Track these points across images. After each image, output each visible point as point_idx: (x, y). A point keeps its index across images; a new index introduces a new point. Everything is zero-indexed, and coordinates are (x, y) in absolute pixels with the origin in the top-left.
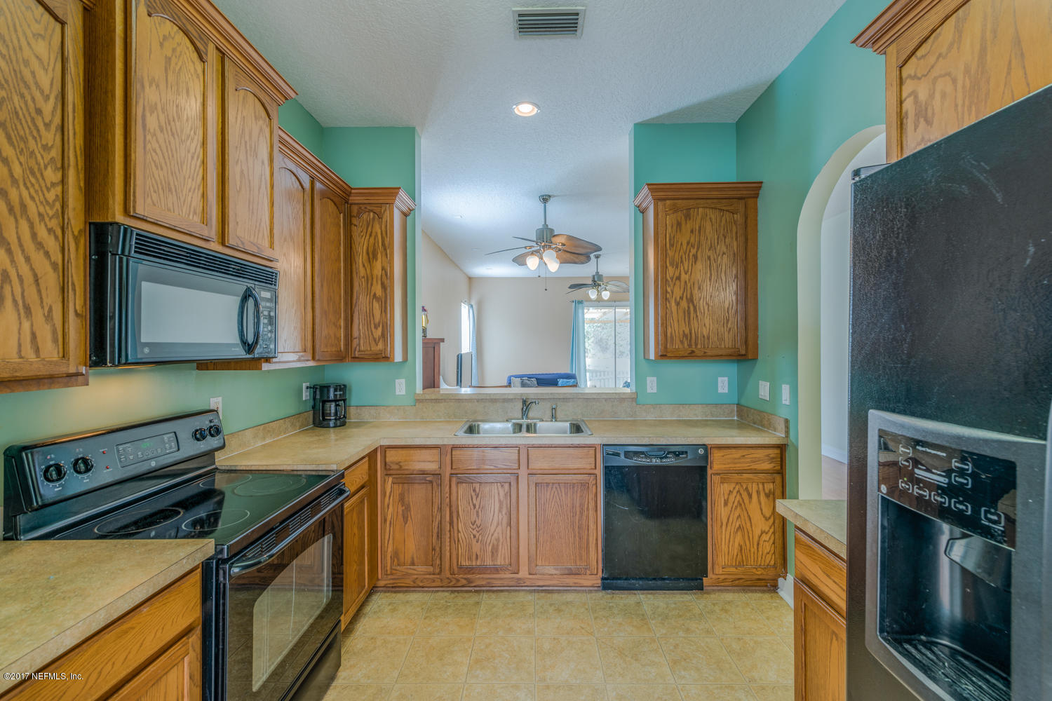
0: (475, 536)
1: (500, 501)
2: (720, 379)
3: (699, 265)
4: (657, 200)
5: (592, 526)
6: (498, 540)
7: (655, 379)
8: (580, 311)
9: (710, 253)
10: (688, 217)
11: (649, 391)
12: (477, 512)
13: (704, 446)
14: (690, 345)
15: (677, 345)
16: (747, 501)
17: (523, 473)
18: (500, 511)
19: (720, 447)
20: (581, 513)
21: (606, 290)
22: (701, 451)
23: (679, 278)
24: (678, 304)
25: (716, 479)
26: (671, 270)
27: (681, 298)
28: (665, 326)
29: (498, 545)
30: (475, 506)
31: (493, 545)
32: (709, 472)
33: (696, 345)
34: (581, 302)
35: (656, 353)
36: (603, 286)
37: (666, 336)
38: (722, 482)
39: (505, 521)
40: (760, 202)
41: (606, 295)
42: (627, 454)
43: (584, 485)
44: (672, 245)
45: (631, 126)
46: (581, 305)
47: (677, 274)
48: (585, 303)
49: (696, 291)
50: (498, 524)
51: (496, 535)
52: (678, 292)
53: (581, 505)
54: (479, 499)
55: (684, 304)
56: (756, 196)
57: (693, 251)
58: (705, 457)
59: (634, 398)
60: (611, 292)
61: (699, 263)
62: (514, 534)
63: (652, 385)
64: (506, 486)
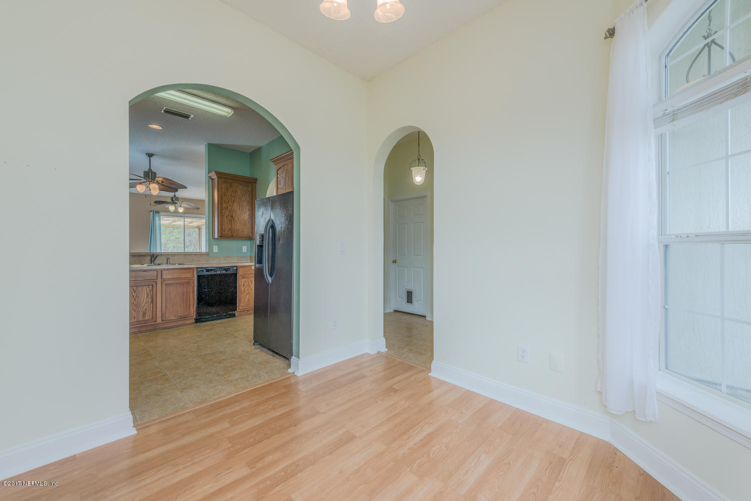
0: (133, 309)
1: (147, 293)
2: (244, 247)
3: (235, 204)
4: (218, 178)
5: (191, 299)
6: (146, 309)
7: (217, 247)
8: (157, 218)
9: (239, 200)
10: (231, 186)
11: (214, 251)
12: (135, 299)
13: (236, 266)
14: (231, 233)
15: (227, 233)
16: (251, 284)
17: (159, 280)
18: (147, 297)
19: (242, 267)
20: (187, 295)
21: (181, 206)
22: (235, 268)
23: (227, 208)
24: (227, 217)
25: (240, 277)
26: (224, 205)
27: (228, 215)
28: (222, 225)
29: (146, 312)
30: (133, 296)
31: (143, 312)
32: (238, 275)
33: (234, 232)
34: (158, 212)
35: (218, 235)
36: (178, 204)
37: (222, 229)
38: (242, 278)
39: (150, 300)
40: (257, 184)
41: (181, 210)
42: (208, 271)
43: (188, 283)
44: (224, 195)
45: (206, 143)
46: (157, 214)
47: (227, 206)
48: (161, 213)
49: (234, 214)
50: (146, 303)
51: (145, 307)
52: (227, 213)
53: (187, 292)
54: (136, 293)
55: (229, 218)
56: (256, 183)
57: (233, 199)
58: (237, 270)
59: (207, 254)
60: (185, 208)
61: (235, 203)
62: (154, 306)
63: (215, 249)
64: (151, 287)
